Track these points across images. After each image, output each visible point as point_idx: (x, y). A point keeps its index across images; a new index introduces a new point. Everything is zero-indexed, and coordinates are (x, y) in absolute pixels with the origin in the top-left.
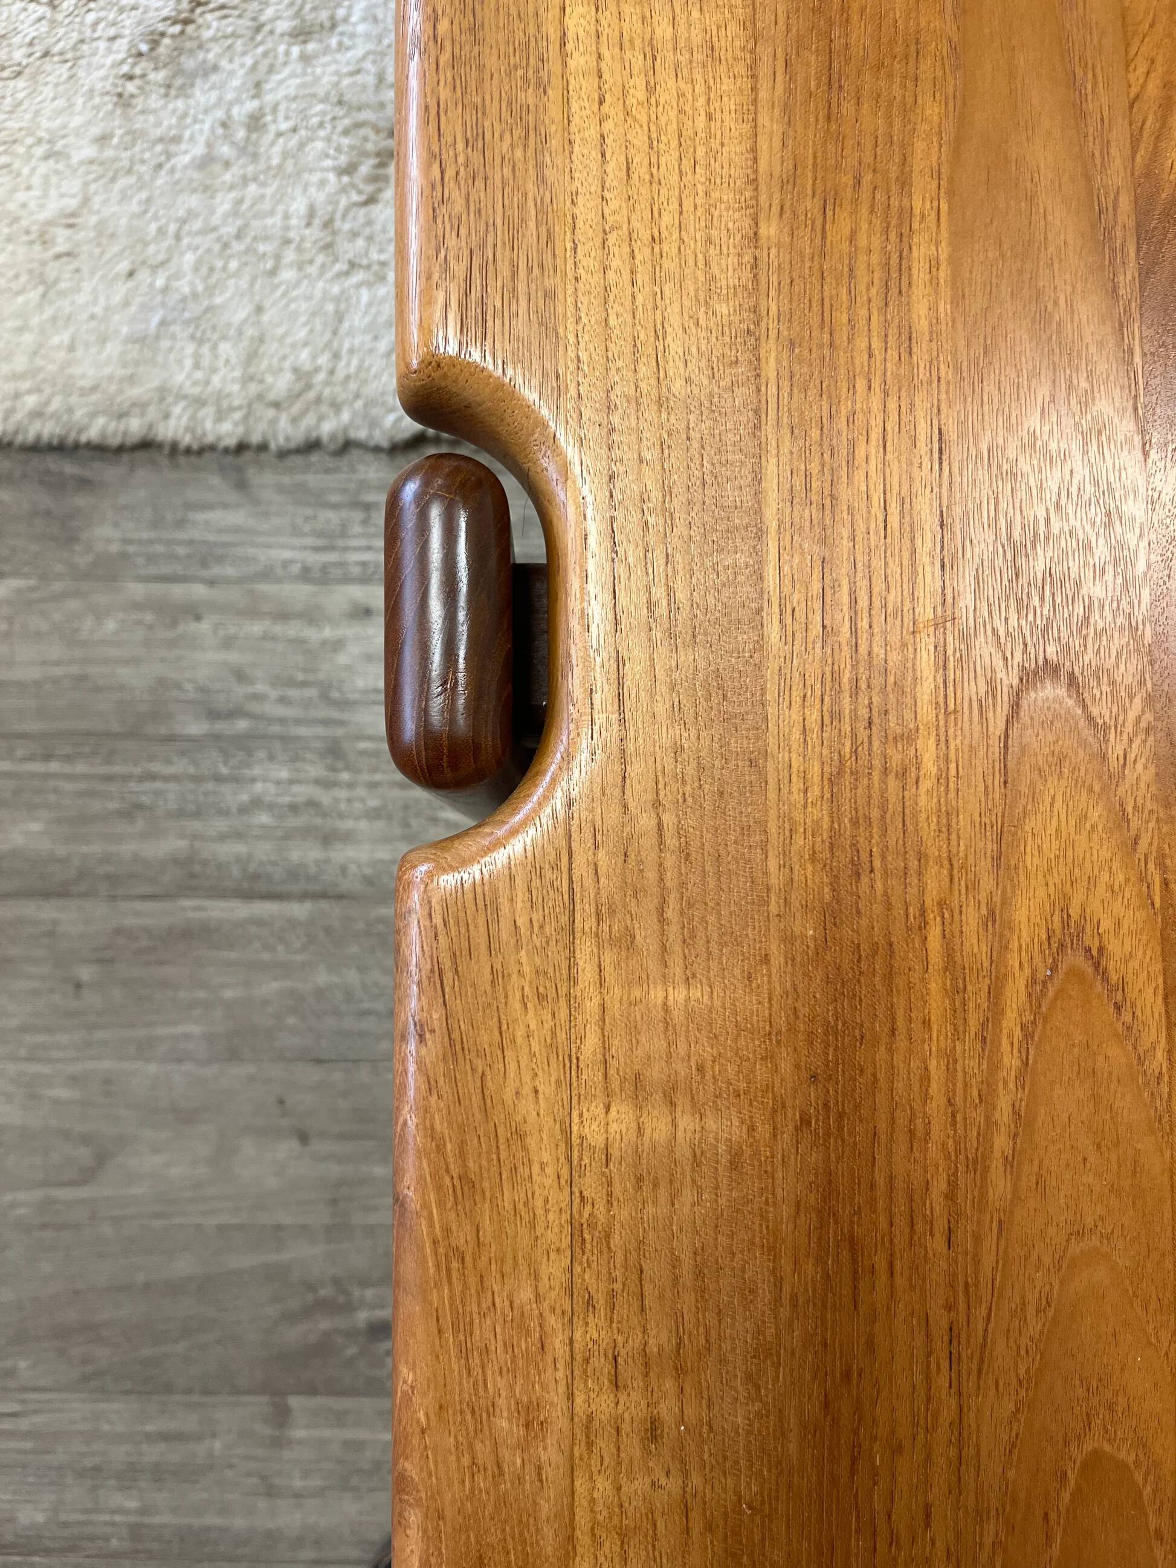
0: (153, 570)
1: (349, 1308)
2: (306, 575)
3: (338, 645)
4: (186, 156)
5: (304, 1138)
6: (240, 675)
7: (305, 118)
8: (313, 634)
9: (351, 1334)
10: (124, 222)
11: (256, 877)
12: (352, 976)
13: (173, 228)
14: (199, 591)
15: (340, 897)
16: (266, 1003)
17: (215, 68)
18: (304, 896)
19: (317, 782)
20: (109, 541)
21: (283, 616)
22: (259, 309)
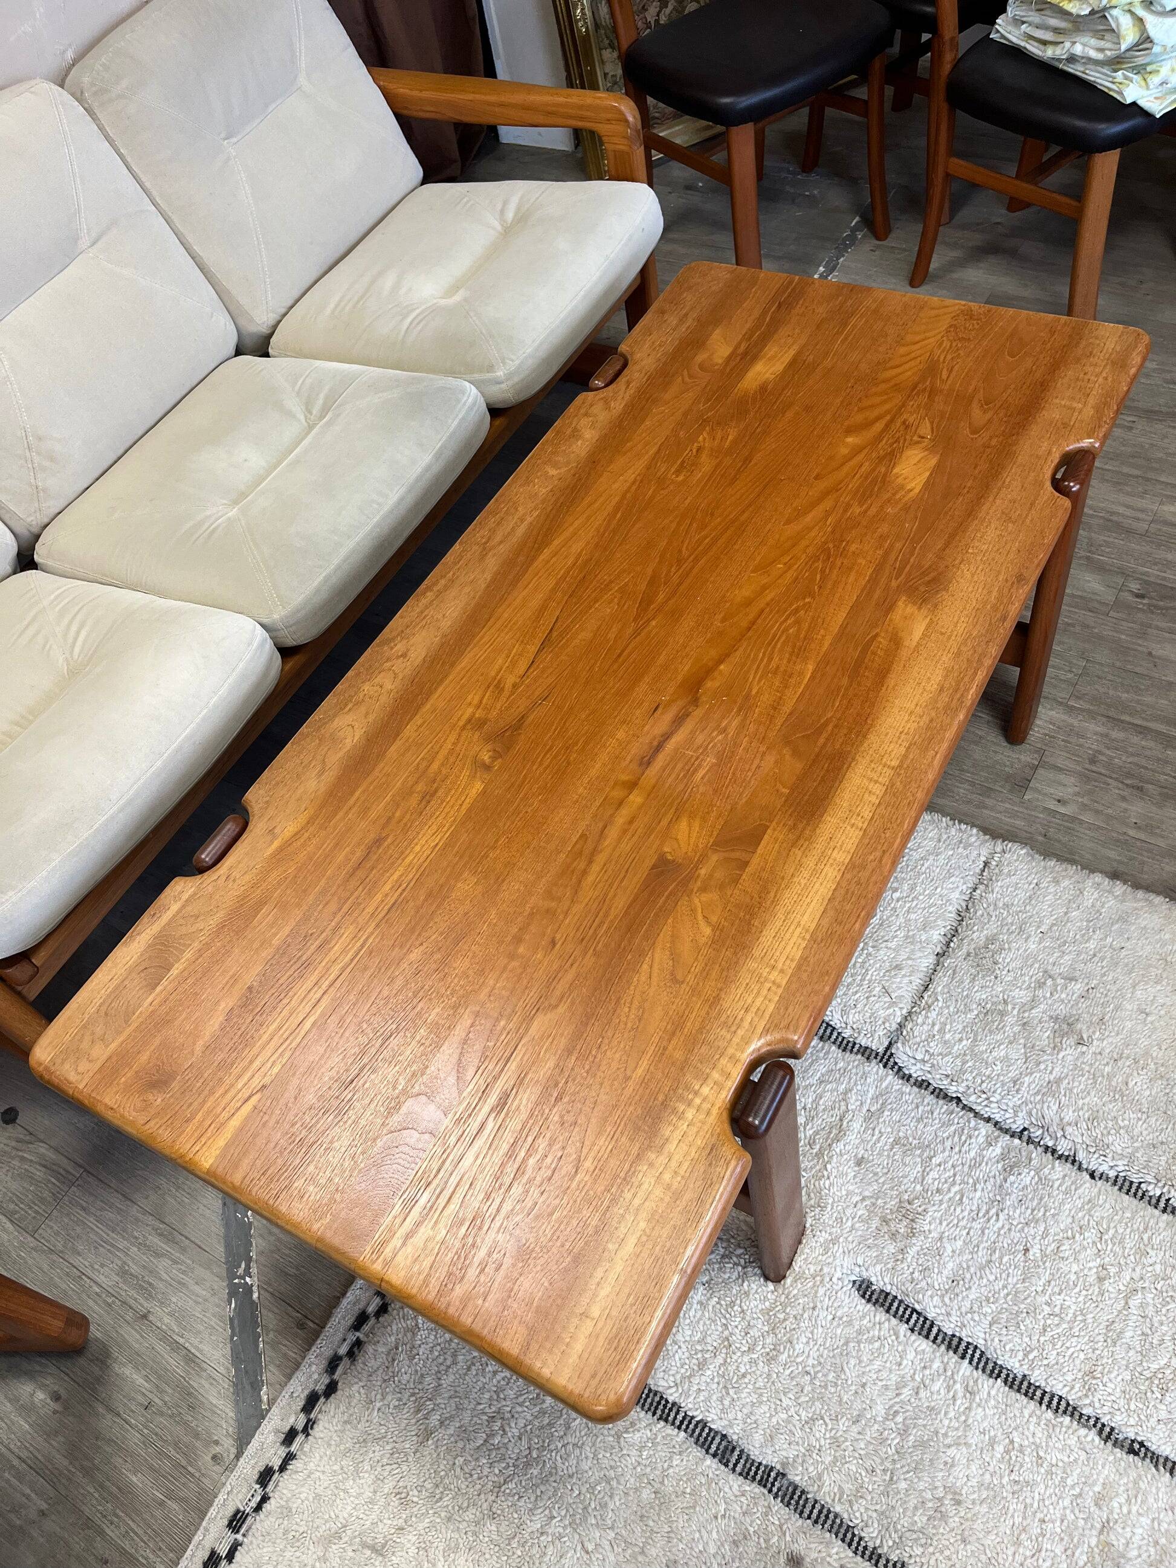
0: (1151, 846)
1: (1149, 605)
2: (1081, 822)
3: (1077, 794)
4: (1078, 987)
5: (1150, 654)
6: (1124, 799)
7: (1015, 978)
8: (1086, 800)
9: (1151, 598)
10: (1119, 970)
11: (1141, 733)
12: (1111, 692)
13: (1096, 959)
14: (1132, 833)
15: (1108, 717)
16: (1151, 695)
17: (1051, 1017)
18: (1122, 721)
19: (1103, 754)
20: (1167, 864)
21: (1097, 812)
22: (1066, 913)
